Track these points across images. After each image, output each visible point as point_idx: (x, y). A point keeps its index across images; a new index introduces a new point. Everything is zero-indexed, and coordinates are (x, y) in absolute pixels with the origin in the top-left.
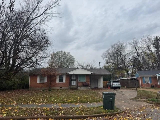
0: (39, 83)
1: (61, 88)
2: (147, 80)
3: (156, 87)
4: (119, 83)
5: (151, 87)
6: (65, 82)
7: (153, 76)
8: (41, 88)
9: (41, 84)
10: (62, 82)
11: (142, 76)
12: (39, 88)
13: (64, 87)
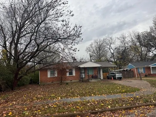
0: (49, 77)
1: (72, 81)
2: (142, 71)
3: (149, 76)
4: (121, 74)
5: (145, 76)
6: (75, 75)
7: (147, 66)
8: (52, 82)
9: (52, 79)
10: (72, 75)
11: (137, 67)
12: (50, 83)
13: (74, 80)
